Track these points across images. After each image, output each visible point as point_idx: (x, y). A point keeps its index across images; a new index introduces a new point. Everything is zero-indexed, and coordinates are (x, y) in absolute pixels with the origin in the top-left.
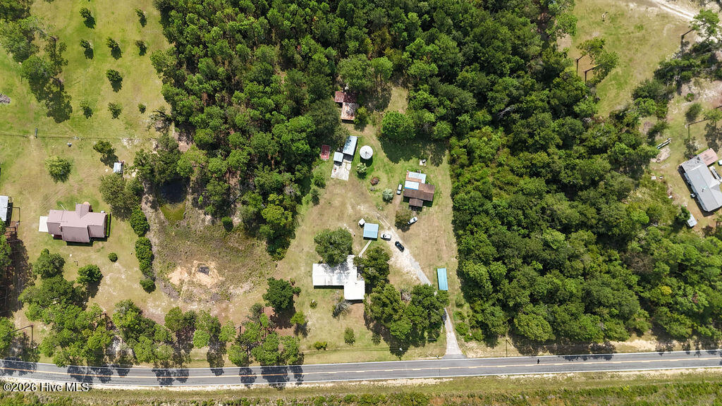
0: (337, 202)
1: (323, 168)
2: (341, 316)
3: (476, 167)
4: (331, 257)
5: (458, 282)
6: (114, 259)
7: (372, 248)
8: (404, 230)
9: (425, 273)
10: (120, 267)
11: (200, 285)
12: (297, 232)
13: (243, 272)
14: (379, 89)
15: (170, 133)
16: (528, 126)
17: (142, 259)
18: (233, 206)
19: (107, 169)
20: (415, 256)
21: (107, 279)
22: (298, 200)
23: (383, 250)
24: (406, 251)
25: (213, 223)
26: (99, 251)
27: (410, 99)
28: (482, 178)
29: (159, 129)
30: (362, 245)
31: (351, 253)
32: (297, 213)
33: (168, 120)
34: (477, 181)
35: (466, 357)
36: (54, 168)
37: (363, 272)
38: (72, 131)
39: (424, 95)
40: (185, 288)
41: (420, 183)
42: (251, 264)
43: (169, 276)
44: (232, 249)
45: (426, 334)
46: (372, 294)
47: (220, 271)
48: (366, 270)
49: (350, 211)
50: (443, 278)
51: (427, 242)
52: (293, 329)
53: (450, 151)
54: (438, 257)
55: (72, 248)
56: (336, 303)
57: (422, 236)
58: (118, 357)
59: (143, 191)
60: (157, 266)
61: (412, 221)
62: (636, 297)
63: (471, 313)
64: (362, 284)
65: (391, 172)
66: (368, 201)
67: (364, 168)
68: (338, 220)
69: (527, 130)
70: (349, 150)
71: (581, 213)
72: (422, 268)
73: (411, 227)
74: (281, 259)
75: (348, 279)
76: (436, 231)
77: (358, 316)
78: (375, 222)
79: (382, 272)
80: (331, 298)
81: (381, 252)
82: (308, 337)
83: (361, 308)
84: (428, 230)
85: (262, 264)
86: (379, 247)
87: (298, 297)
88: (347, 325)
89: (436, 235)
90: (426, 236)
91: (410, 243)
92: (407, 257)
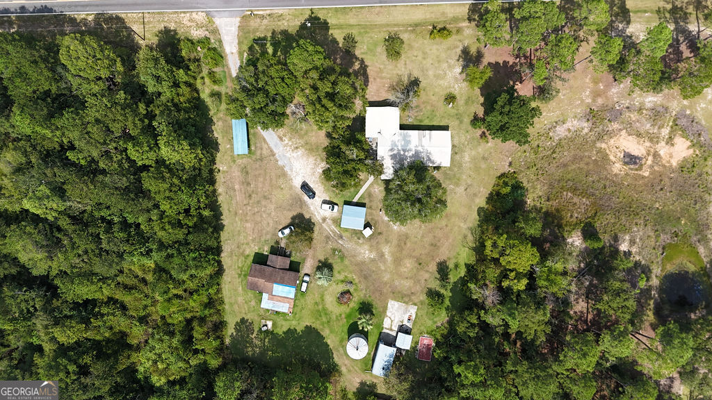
0: (408, 265)
1: (429, 323)
2: (406, 80)
3: (179, 317)
4: (420, 179)
5: (217, 132)
7: (352, 189)
8: (301, 216)
9: (269, 147)
12: (474, 218)
13: (566, 156)
18: (582, 265)
20: (285, 175)
22: (472, 273)
23: (334, 186)
24: (298, 183)
25: (616, 239)
30: (369, 194)
31: (387, 182)
32: (474, 249)
34: (177, 296)
35: (207, 14)
37: (368, 151)
40: (665, 132)
41: (270, 293)
42: (552, 169)
43: (691, 151)
44: (584, 194)
45: (270, 50)
46: (354, 115)
47: (605, 157)
48: (362, 156)
49: (386, 250)
50: (240, 139)
51: (265, 197)
52: (485, 61)
53: (222, 343)
54: (247, 173)
56: (414, 101)
57: (273, 207)
61: (287, 231)
63: (198, 83)
64: (370, 132)
66: (357, 264)
67: (362, 321)
68: (407, 236)
70: (385, 353)
72: (274, 155)
73: (288, 221)
74: (503, 175)
75: (392, 141)
76: (249, 214)
77: (378, 80)
78: (347, 231)
79: (337, 150)
80: (421, 110)
81: (337, 184)
82: (461, 48)
83: (373, 93)
84: (261, 216)
85: (535, 168)
86: (341, 191)
87: (475, 113)
88: (396, 67)
89: (249, 208)
90: (265, 207)
91: (291, 195)
92: (298, 174)
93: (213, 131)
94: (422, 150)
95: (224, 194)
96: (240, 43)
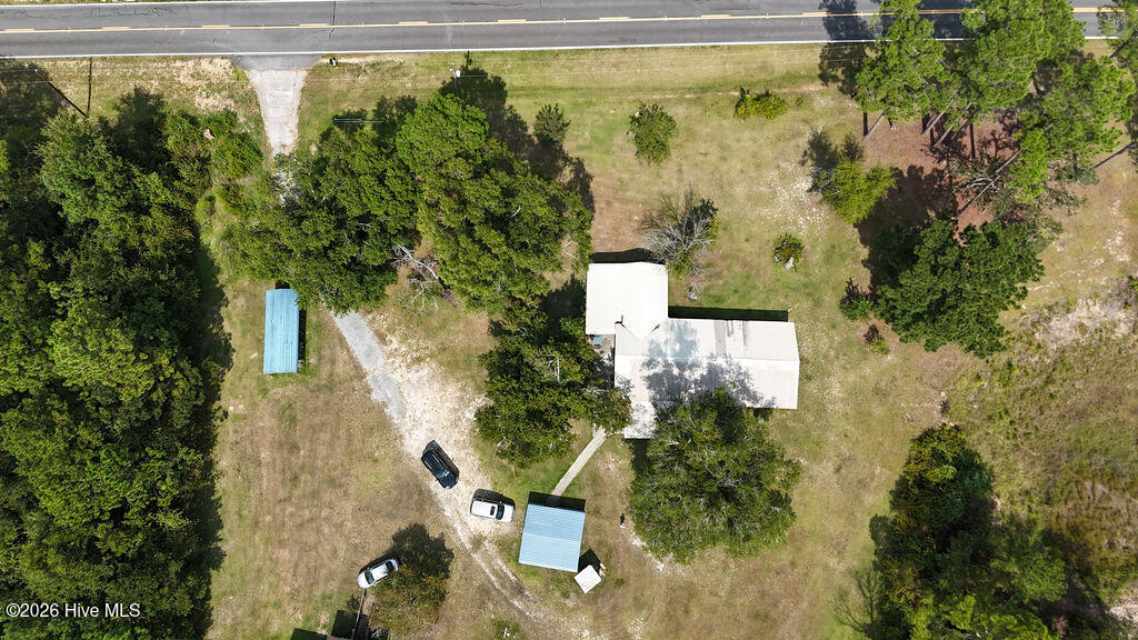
5: (231, 323)
7: (551, 463)
8: (416, 534)
9: (352, 359)
12: (862, 546)
20: (385, 426)
23: (502, 454)
24: (415, 446)
30: (592, 475)
31: (639, 446)
35: (235, 62)
46: (557, 276)
49: (636, 629)
50: (280, 335)
51: (332, 482)
52: (871, 162)
54: (293, 420)
57: (348, 506)
61: (379, 573)
72: (361, 376)
73: (386, 545)
74: (928, 435)
75: (652, 342)
76: (289, 523)
77: (617, 205)
78: (534, 574)
79: (514, 361)
80: (718, 275)
81: (513, 447)
82: (808, 136)
83: (602, 233)
84: (319, 531)
85: (1007, 420)
86: (522, 465)
87: (850, 283)
88: (658, 176)
89: (290, 509)
90: (331, 506)
91: (398, 477)
92: (417, 423)
93: (222, 320)
94: (724, 366)
95: (231, 472)
96: (302, 125)
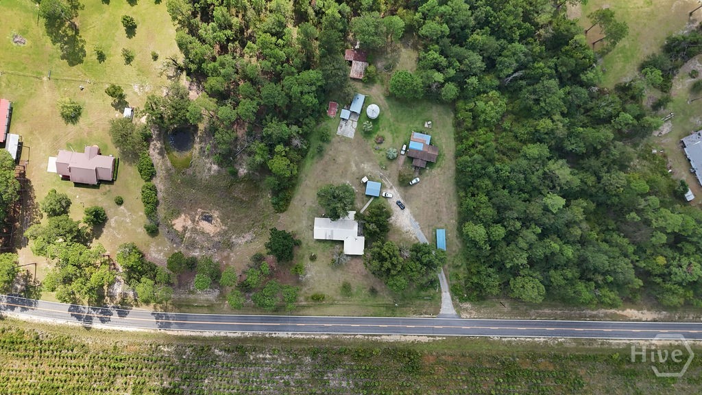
0: (341, 159)
2: (340, 270)
3: (481, 131)
4: (333, 210)
5: (457, 245)
6: (120, 202)
7: (373, 205)
8: (406, 190)
9: (424, 233)
10: (126, 211)
11: (203, 233)
12: (301, 186)
14: (389, 50)
15: (181, 81)
16: (534, 92)
17: (148, 203)
18: (239, 157)
19: (117, 114)
20: (415, 216)
21: (112, 222)
24: (407, 211)
25: (219, 172)
26: (105, 194)
27: (419, 60)
28: (486, 143)
29: (169, 77)
31: (353, 209)
32: (302, 167)
33: (180, 69)
35: (460, 317)
36: (65, 109)
37: (364, 228)
38: (85, 74)
39: (434, 55)
40: (188, 235)
41: (424, 144)
42: (254, 215)
43: (173, 223)
44: (236, 199)
46: (371, 249)
48: (367, 225)
49: (354, 168)
50: (441, 239)
51: (427, 202)
53: (455, 115)
54: (438, 218)
55: (79, 189)
56: (335, 257)
57: (422, 197)
58: (118, 299)
59: (152, 137)
60: (162, 211)
61: (414, 181)
62: (631, 266)
63: (467, 274)
64: (362, 240)
65: (396, 132)
66: (372, 160)
67: (370, 126)
68: (341, 176)
69: (533, 97)
70: (357, 107)
71: (582, 181)
72: (421, 228)
73: (413, 188)
74: (283, 211)
76: (437, 193)
78: (378, 181)
79: (382, 229)
80: (331, 252)
81: (382, 209)
83: (360, 264)
84: (430, 191)
85: (264, 215)
86: (380, 205)
87: (299, 249)
88: (345, 279)
89: (437, 196)
90: (427, 197)
91: (411, 203)
92: (407, 215)
93: (460, 244)
95: (453, 206)
96: (441, 298)
